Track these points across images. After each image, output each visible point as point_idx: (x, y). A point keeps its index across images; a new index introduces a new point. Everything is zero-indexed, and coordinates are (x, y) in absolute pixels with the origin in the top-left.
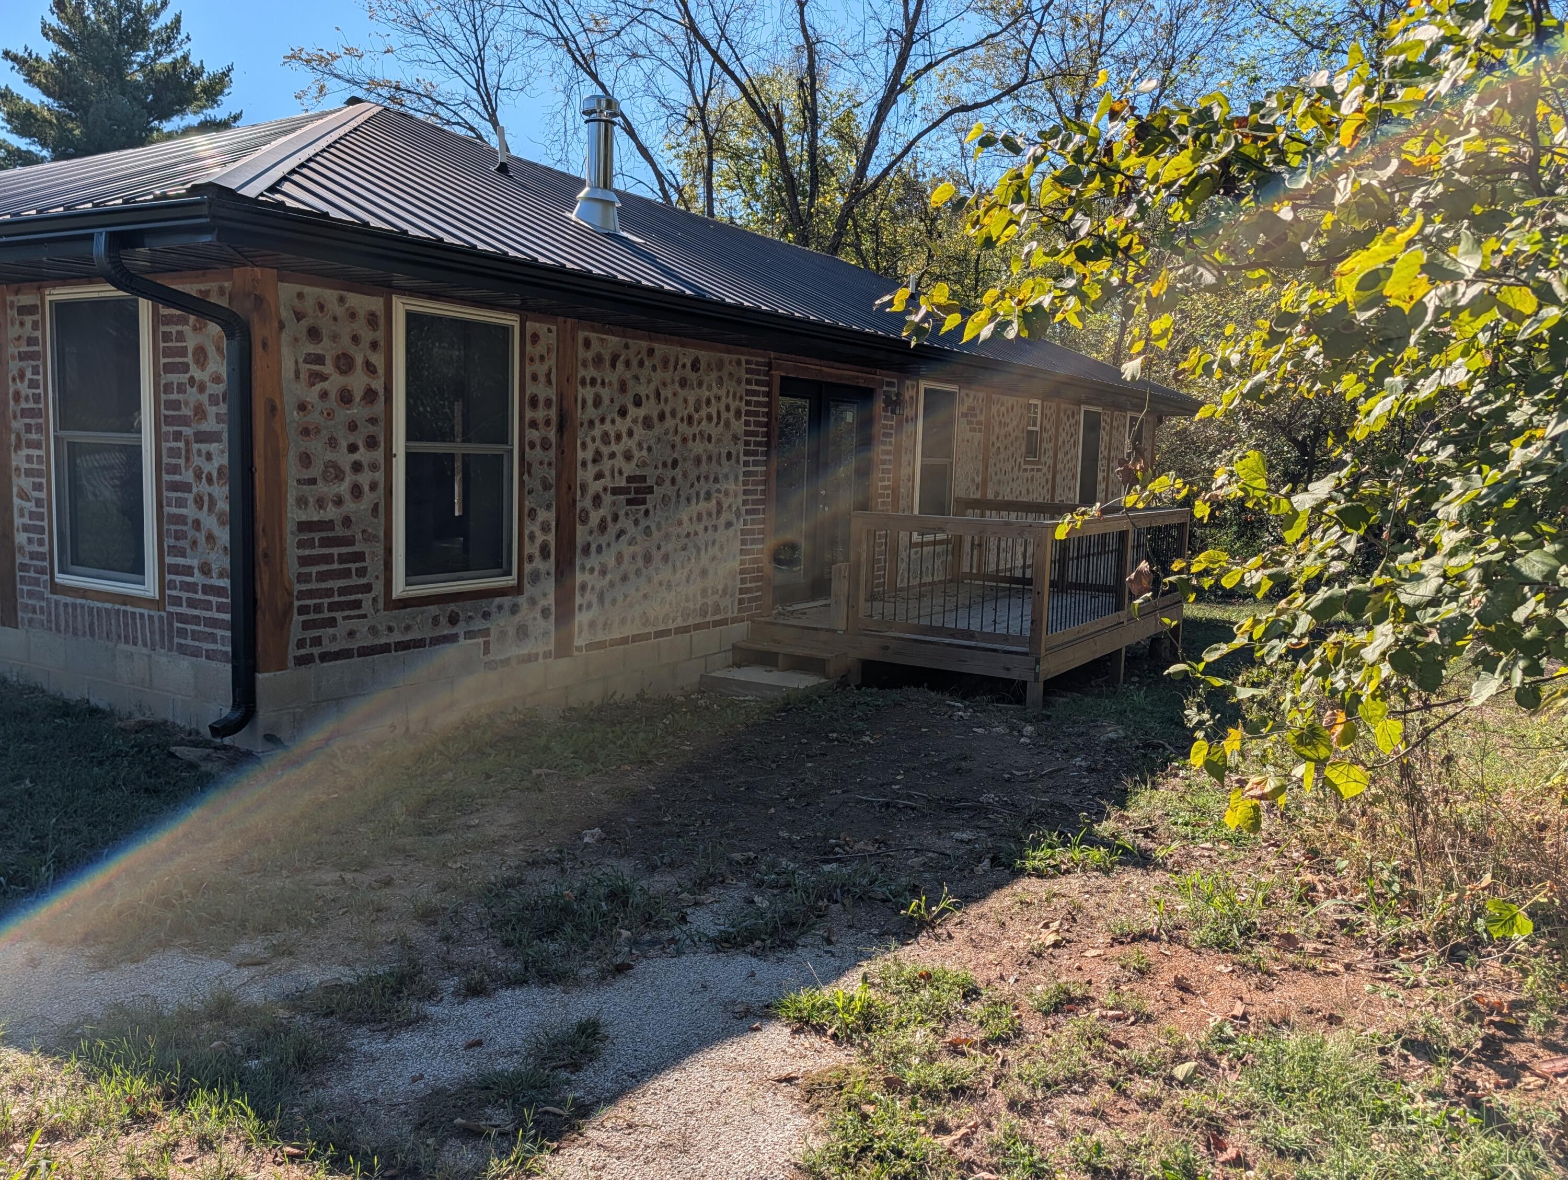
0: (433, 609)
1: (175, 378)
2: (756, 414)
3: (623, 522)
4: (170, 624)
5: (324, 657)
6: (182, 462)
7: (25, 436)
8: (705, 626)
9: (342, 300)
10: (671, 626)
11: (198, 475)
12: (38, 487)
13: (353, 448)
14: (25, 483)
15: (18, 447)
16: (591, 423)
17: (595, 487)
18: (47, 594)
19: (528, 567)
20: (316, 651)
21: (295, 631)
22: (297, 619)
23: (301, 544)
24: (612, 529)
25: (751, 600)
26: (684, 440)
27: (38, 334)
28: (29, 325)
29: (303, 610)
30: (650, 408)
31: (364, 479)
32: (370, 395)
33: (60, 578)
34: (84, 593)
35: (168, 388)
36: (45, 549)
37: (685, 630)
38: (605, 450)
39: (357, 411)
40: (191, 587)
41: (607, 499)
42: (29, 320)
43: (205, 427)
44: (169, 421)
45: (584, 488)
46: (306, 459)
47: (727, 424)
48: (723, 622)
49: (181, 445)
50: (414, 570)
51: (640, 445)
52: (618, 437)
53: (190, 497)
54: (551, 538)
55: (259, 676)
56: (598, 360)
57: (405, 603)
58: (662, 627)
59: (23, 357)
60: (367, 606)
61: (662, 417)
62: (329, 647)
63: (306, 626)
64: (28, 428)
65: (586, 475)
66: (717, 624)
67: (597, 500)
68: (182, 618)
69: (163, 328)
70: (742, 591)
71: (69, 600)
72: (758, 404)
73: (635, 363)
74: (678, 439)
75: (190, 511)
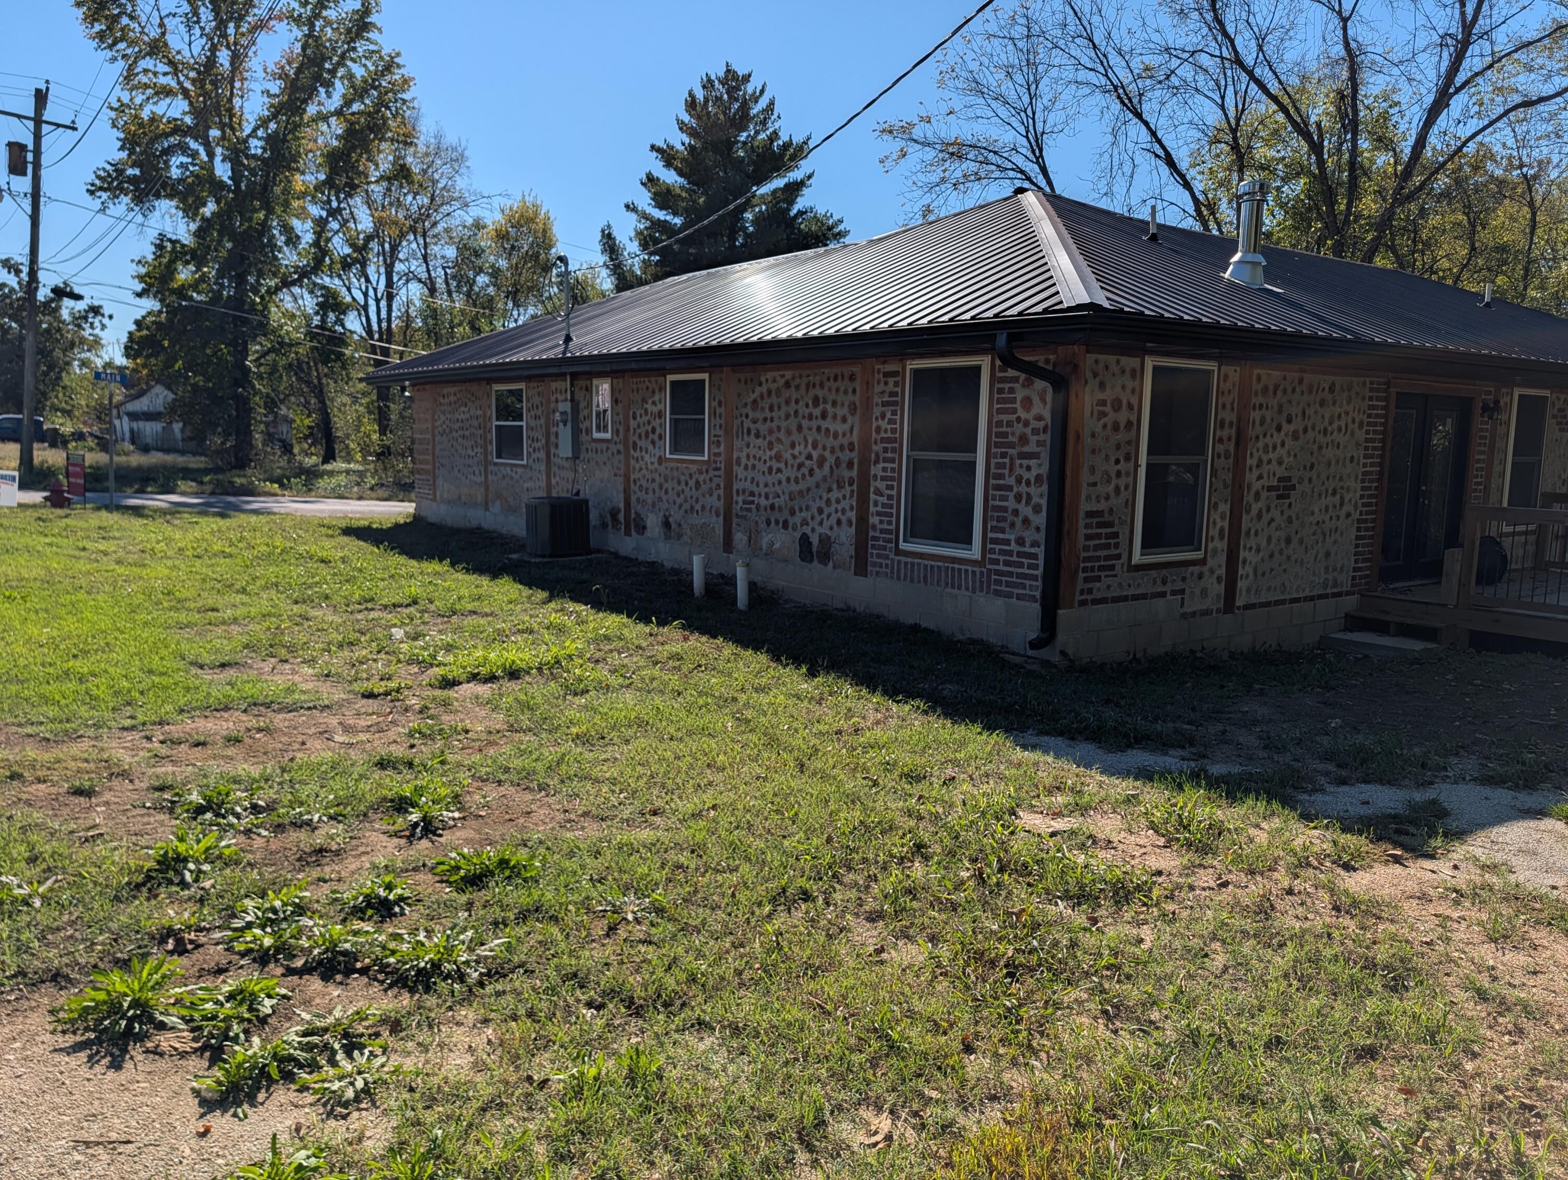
0: (1153, 573)
1: (1004, 418)
2: (1375, 424)
3: (1274, 513)
4: (989, 576)
5: (1095, 602)
6: (1007, 472)
7: (882, 456)
8: (1325, 596)
9: (1118, 362)
10: (1301, 595)
11: (1019, 480)
12: (890, 487)
13: (1117, 462)
14: (881, 485)
15: (877, 462)
16: (1257, 437)
17: (1257, 485)
18: (892, 556)
19: (1211, 546)
20: (1089, 597)
21: (1080, 585)
22: (1081, 575)
23: (1087, 526)
24: (1266, 518)
25: (1361, 577)
26: (1320, 448)
27: (899, 390)
28: (891, 384)
29: (1085, 570)
30: (1297, 425)
31: (1122, 482)
32: (1129, 424)
33: (903, 546)
34: (921, 556)
35: (999, 424)
36: (893, 527)
37: (1312, 598)
38: (1265, 458)
39: (1121, 436)
40: (1010, 553)
41: (1264, 494)
42: (891, 381)
43: (1026, 449)
44: (997, 445)
45: (1249, 486)
46: (1092, 470)
47: (1353, 433)
48: (1339, 594)
49: (1007, 461)
50: (1146, 545)
51: (1289, 453)
52: (1275, 448)
53: (1011, 495)
54: (1226, 524)
55: (1060, 612)
56: (1265, 389)
57: (1139, 568)
58: (1295, 596)
59: (885, 404)
60: (1118, 568)
61: (1305, 431)
62: (1097, 595)
63: (1086, 580)
64: (886, 450)
65: (1251, 477)
66: (1335, 595)
67: (1257, 495)
68: (998, 572)
69: (997, 386)
70: (1355, 570)
71: (909, 560)
72: (1377, 416)
73: (1289, 390)
74: (1315, 447)
75: (1011, 504)
